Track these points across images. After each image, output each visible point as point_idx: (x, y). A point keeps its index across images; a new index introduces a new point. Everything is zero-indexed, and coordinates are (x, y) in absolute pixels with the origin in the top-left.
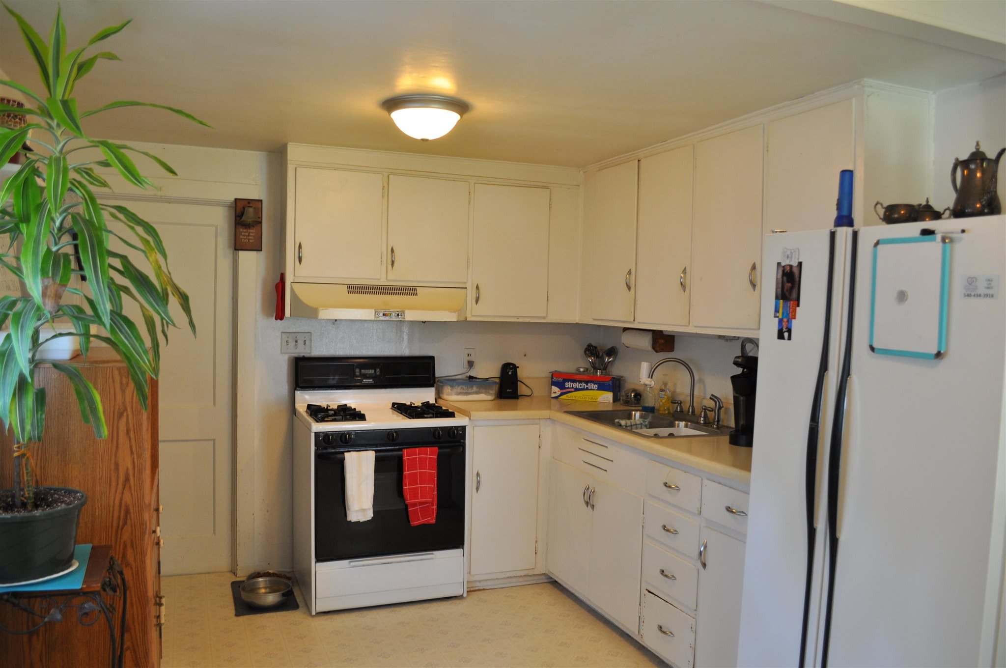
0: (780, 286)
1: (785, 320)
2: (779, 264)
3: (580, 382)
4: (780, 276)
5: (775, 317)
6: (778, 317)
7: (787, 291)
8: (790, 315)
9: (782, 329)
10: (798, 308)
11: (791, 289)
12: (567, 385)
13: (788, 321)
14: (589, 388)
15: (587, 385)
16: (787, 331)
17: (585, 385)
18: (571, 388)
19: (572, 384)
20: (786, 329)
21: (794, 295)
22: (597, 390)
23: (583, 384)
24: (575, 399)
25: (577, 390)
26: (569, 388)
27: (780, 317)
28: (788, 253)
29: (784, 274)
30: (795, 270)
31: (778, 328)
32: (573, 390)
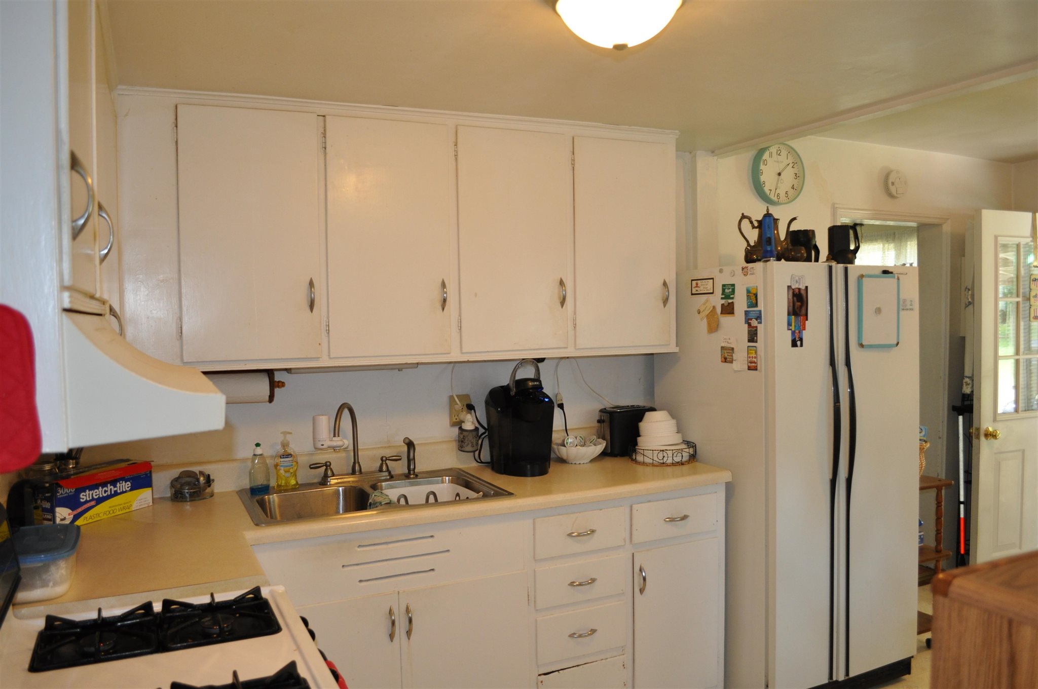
0: (791, 304)
1: (797, 331)
2: (789, 287)
3: (104, 485)
4: (791, 297)
5: (789, 329)
6: (791, 330)
7: (797, 308)
8: (801, 327)
9: (795, 339)
10: (807, 322)
11: (801, 307)
12: (84, 497)
13: (799, 332)
14: (119, 491)
15: (115, 486)
16: (799, 340)
17: (112, 487)
18: (90, 501)
19: (91, 492)
20: (798, 338)
21: (803, 311)
22: (131, 490)
23: (110, 487)
24: (99, 519)
25: (100, 501)
26: (87, 502)
27: (793, 329)
28: (797, 278)
29: (794, 295)
30: (803, 292)
31: (792, 338)
32: (93, 503)
